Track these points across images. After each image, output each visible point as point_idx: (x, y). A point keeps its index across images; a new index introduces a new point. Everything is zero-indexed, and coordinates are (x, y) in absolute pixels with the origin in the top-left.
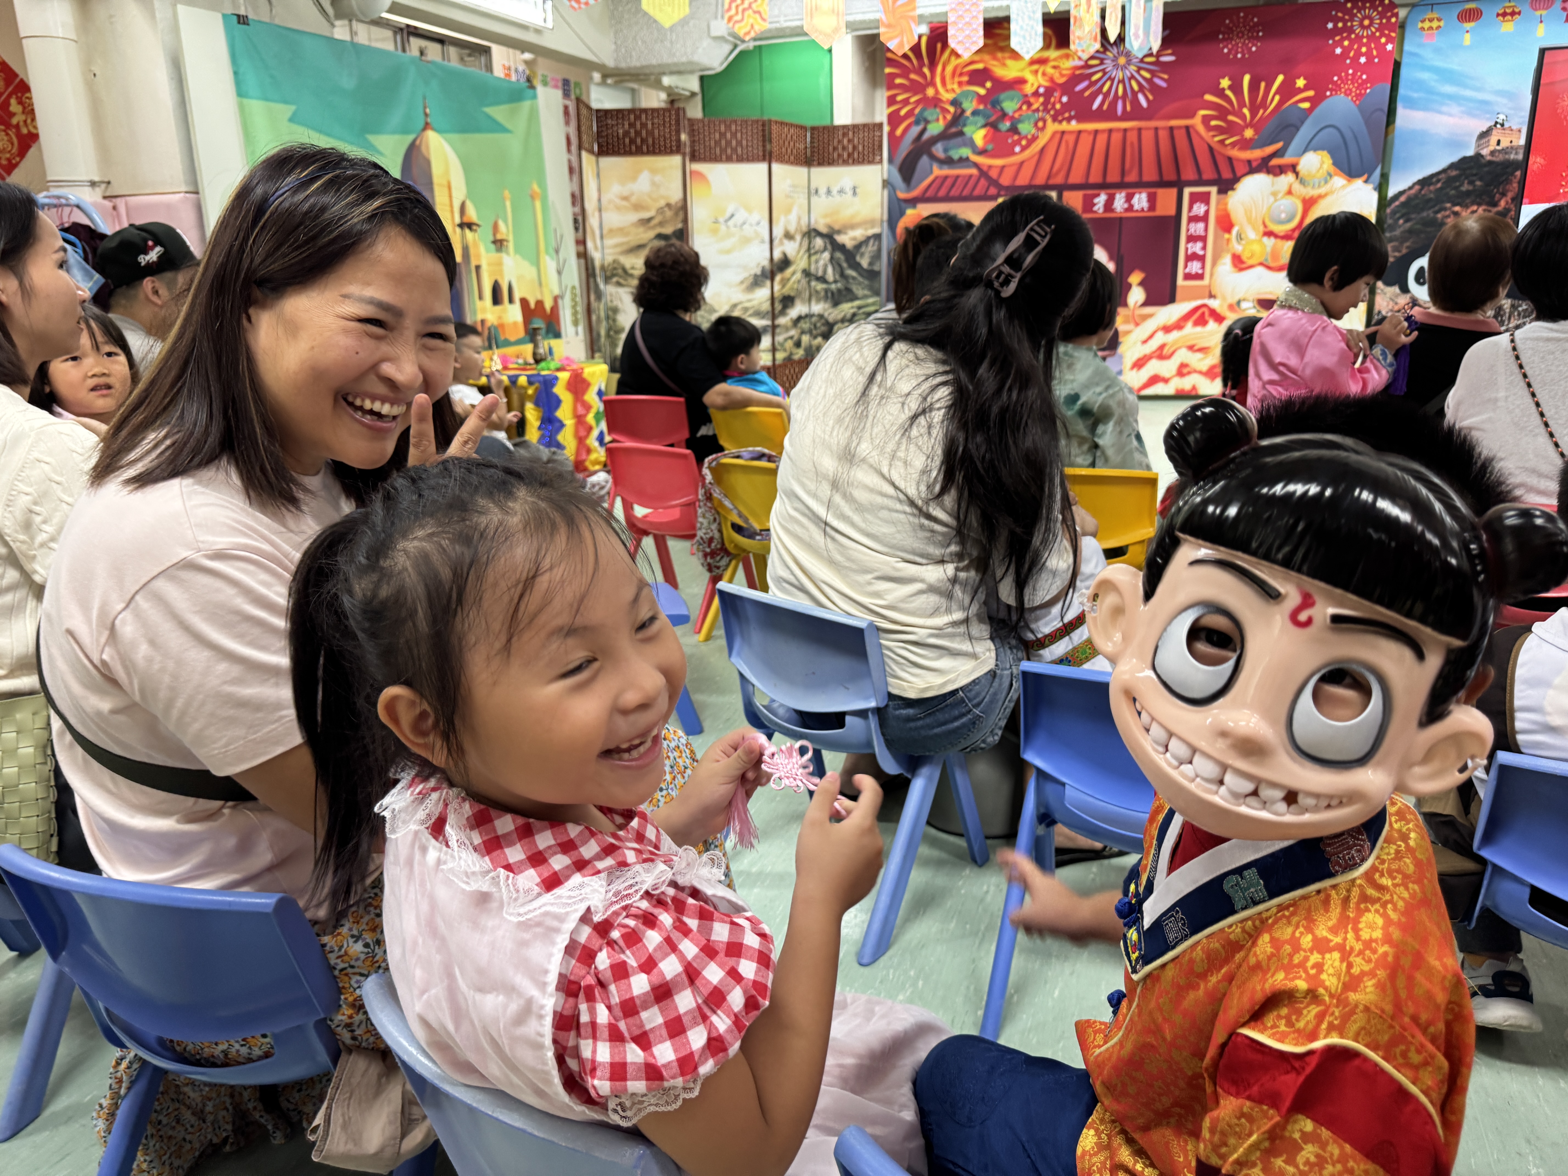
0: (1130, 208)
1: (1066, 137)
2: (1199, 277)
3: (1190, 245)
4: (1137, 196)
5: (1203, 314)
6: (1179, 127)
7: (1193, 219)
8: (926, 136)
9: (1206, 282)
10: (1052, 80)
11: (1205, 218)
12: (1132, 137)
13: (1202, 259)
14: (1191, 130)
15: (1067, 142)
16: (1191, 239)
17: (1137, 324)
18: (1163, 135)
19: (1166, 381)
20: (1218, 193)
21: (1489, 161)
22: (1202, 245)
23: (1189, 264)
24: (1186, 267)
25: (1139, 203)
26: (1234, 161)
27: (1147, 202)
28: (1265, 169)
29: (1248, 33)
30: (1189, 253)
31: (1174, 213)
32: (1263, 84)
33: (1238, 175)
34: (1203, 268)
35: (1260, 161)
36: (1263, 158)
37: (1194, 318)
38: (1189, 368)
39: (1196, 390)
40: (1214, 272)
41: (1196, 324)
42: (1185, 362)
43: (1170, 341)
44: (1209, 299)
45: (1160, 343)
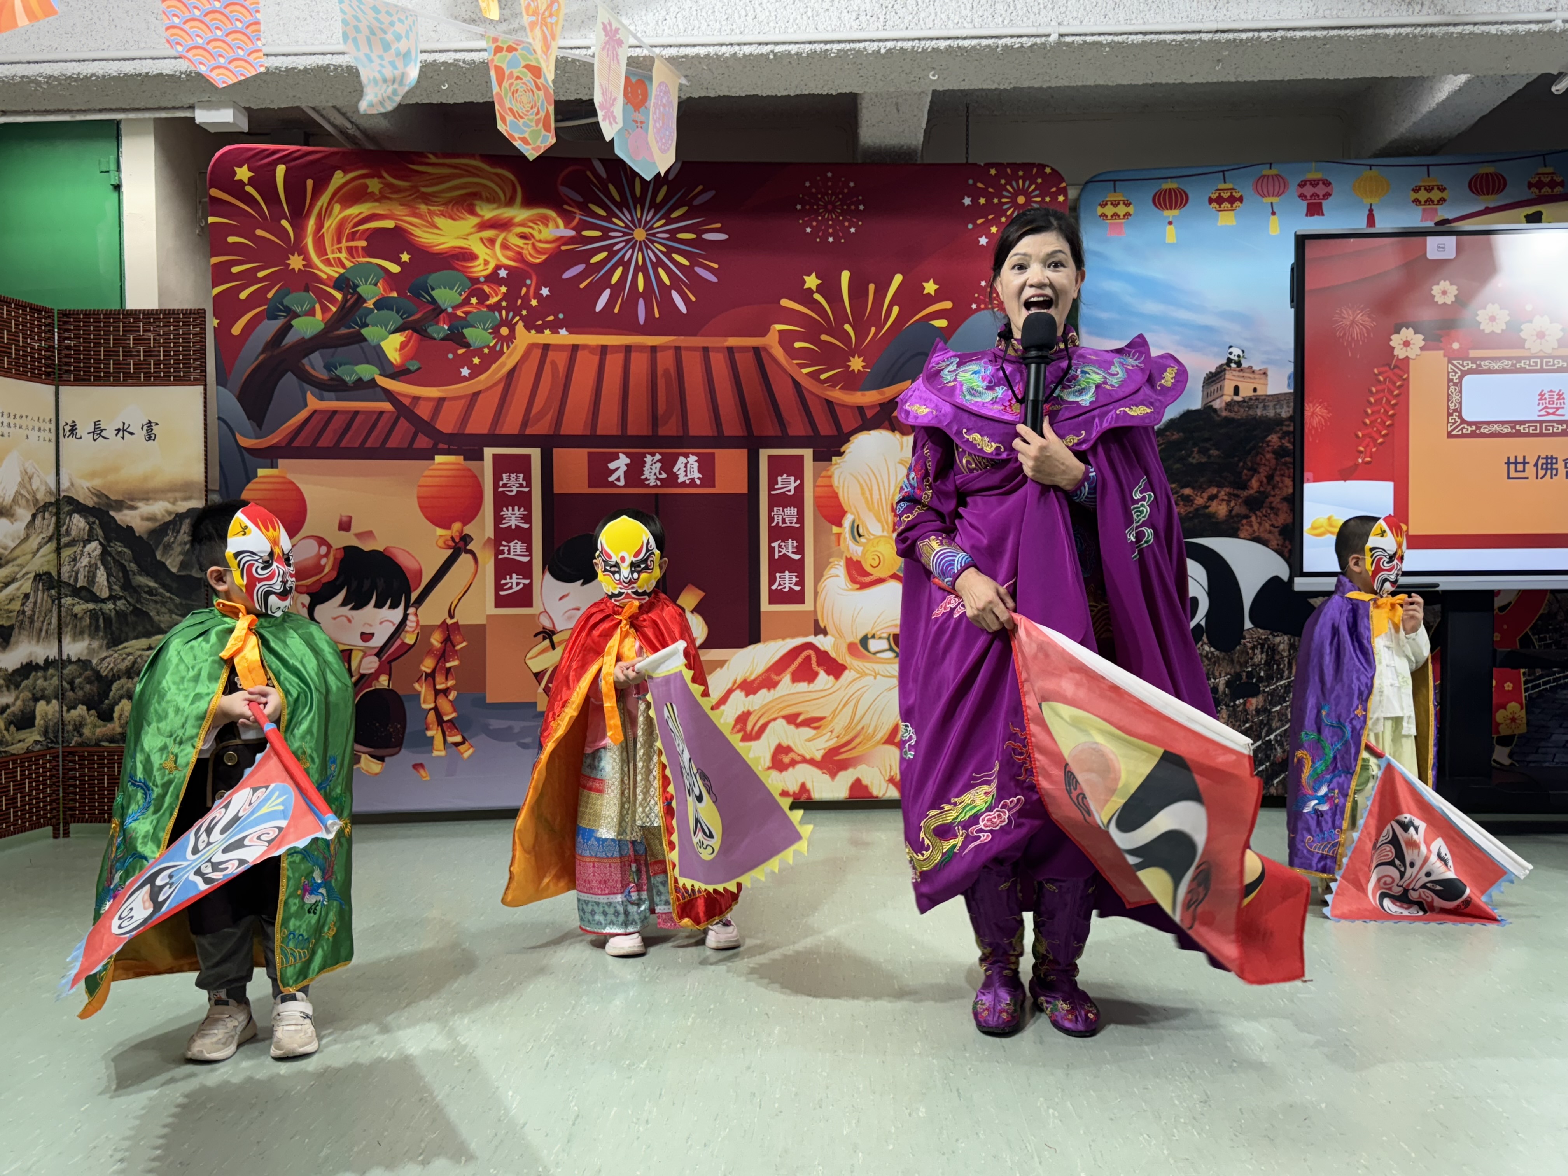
0: (672, 480)
1: (551, 355)
2: (797, 597)
3: (775, 545)
4: (682, 459)
5: (808, 658)
6: (743, 349)
7: (778, 501)
8: (290, 339)
9: (808, 606)
10: (519, 257)
11: (797, 500)
12: (665, 361)
13: (798, 568)
14: (763, 354)
15: (553, 363)
16: (778, 533)
18: (718, 361)
20: (816, 459)
21: (1226, 417)
22: (795, 544)
23: (778, 575)
24: (772, 580)
25: (686, 471)
26: (836, 407)
27: (700, 470)
28: (887, 422)
29: (842, 205)
30: (776, 557)
31: (745, 490)
32: (872, 287)
33: (846, 431)
34: (801, 582)
35: (878, 409)
36: (881, 405)
37: (793, 667)
38: (791, 755)
39: (808, 791)
40: (819, 590)
41: (796, 678)
42: (785, 743)
43: (756, 707)
44: (816, 634)
45: (739, 712)
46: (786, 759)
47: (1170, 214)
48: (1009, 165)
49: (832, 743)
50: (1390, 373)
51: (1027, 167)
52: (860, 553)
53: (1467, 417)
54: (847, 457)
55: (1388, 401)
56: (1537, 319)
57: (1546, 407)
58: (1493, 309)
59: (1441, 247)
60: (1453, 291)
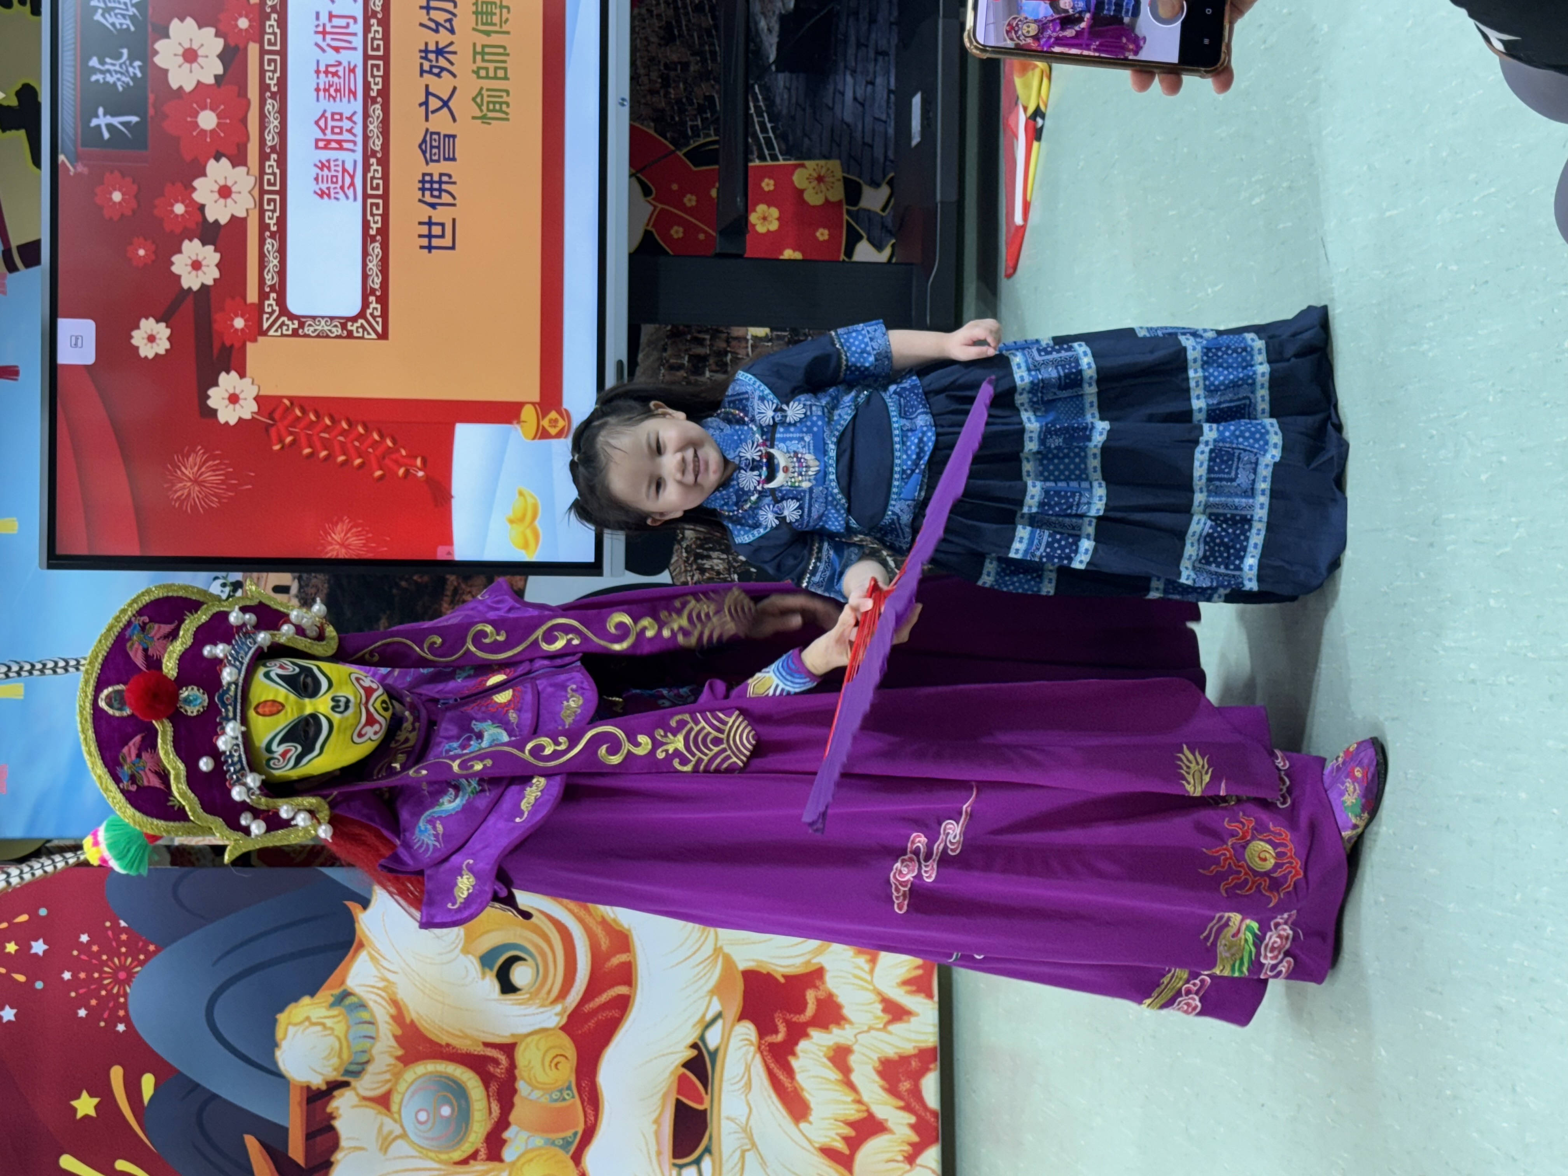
50: (281, 426)
53: (353, 307)
56: (198, 197)
57: (342, 188)
58: (180, 265)
59: (77, 342)
60: (148, 325)
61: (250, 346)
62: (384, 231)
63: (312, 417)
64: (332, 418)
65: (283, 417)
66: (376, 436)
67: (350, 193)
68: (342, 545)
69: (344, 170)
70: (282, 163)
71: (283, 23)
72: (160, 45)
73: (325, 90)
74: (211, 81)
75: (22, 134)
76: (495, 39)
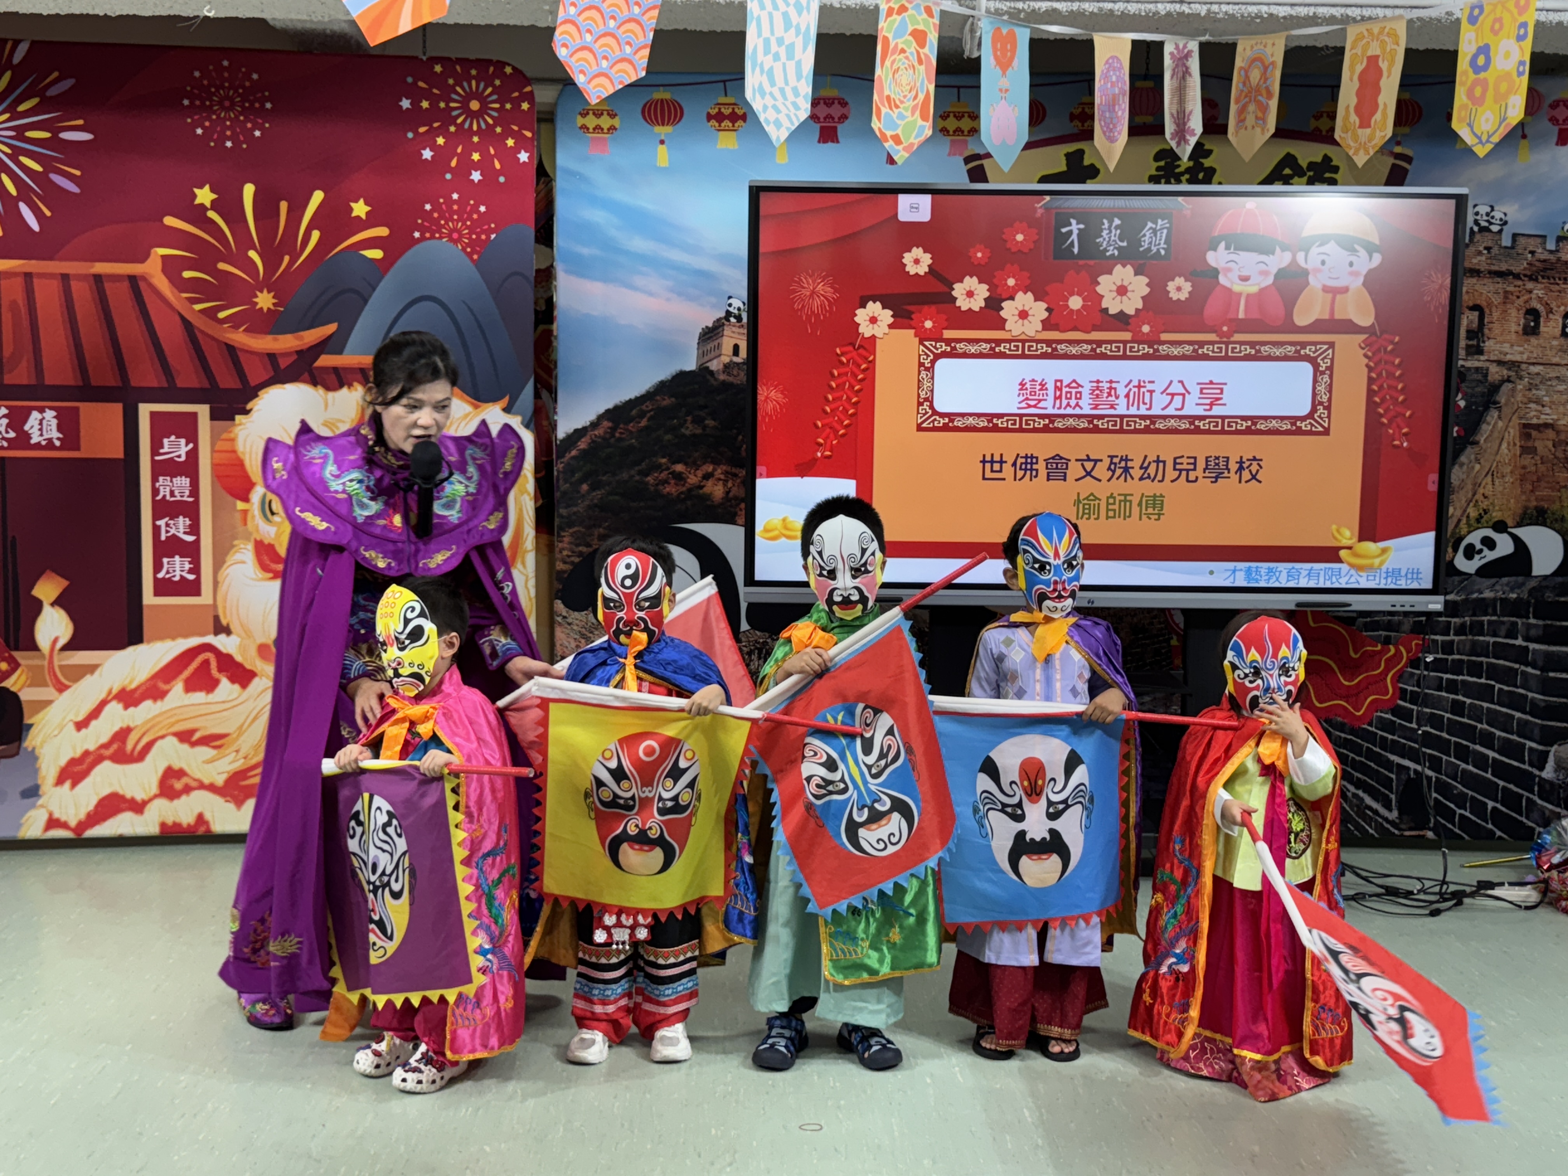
0: (23, 439)
2: (192, 588)
3: (161, 523)
4: (35, 415)
5: (206, 662)
6: (115, 278)
7: (164, 469)
9: (206, 598)
11: (190, 468)
12: (12, 291)
13: (192, 551)
14: (142, 285)
16: (163, 509)
17: (61, 688)
18: (81, 292)
19: (138, 807)
20: (213, 417)
21: (724, 383)
22: (188, 522)
23: (165, 560)
24: (157, 567)
25: (41, 430)
26: (239, 353)
27: (59, 429)
28: (306, 375)
29: (243, 101)
30: (163, 538)
31: (120, 455)
32: (284, 206)
33: (253, 382)
34: (196, 569)
35: (295, 357)
36: (299, 352)
37: (187, 673)
38: (185, 780)
39: (207, 823)
40: (220, 578)
41: (190, 687)
42: (176, 766)
43: (138, 722)
44: (216, 633)
45: (116, 728)
46: (178, 785)
47: (662, 131)
48: (459, 61)
49: (239, 765)
50: (854, 354)
51: (482, 64)
52: (273, 536)
53: (940, 407)
54: (254, 415)
55: (852, 387)
56: (1020, 295)
57: (1027, 399)
58: (971, 282)
59: (914, 208)
60: (927, 260)
61: (912, 332)
62: (996, 429)
63: (860, 377)
64: (860, 390)
65: (860, 355)
66: (846, 422)
67: (1023, 405)
68: (767, 398)
69: (1040, 401)
70: (1044, 356)
71: (1146, 357)
72: (1129, 269)
73: (1098, 387)
74: (1104, 305)
75: (1063, 168)
76: (1136, 510)
